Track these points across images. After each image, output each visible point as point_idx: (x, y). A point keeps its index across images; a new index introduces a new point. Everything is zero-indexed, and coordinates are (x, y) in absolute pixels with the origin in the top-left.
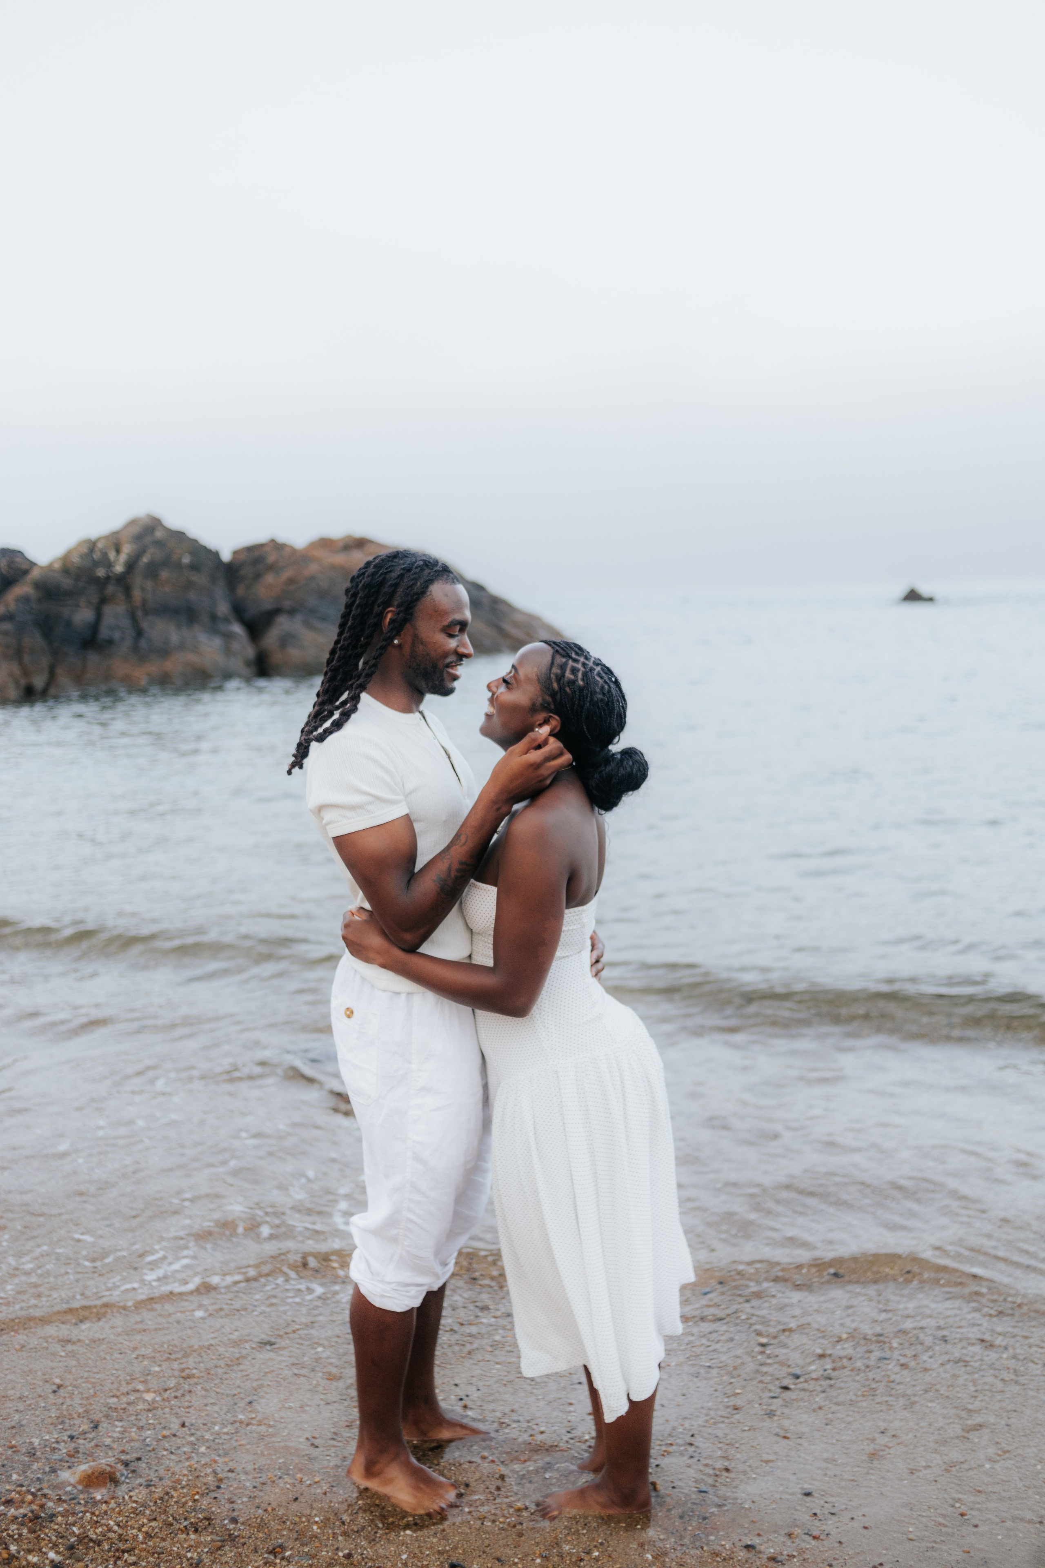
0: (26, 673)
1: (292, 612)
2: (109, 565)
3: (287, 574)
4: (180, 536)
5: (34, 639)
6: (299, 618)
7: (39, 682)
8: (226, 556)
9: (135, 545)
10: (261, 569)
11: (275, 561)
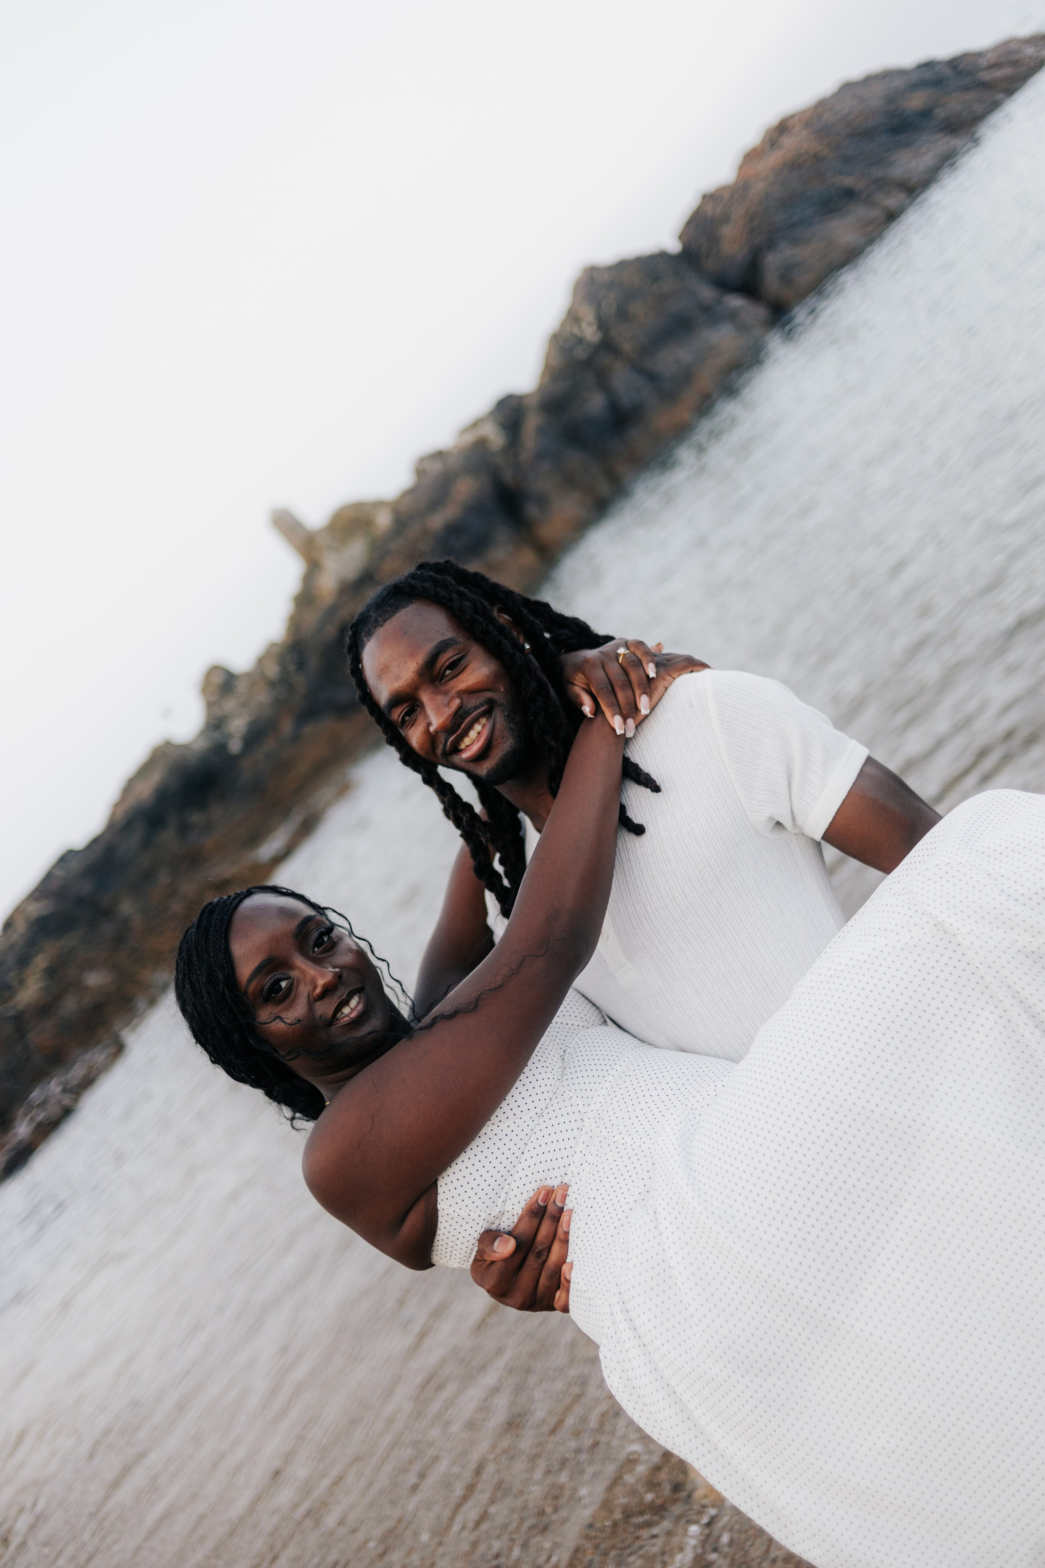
0: (588, 491)
2: (583, 341)
4: (622, 265)
5: (575, 459)
6: (782, 244)
7: (603, 489)
8: (675, 247)
9: (589, 307)
10: (713, 230)
11: (722, 212)
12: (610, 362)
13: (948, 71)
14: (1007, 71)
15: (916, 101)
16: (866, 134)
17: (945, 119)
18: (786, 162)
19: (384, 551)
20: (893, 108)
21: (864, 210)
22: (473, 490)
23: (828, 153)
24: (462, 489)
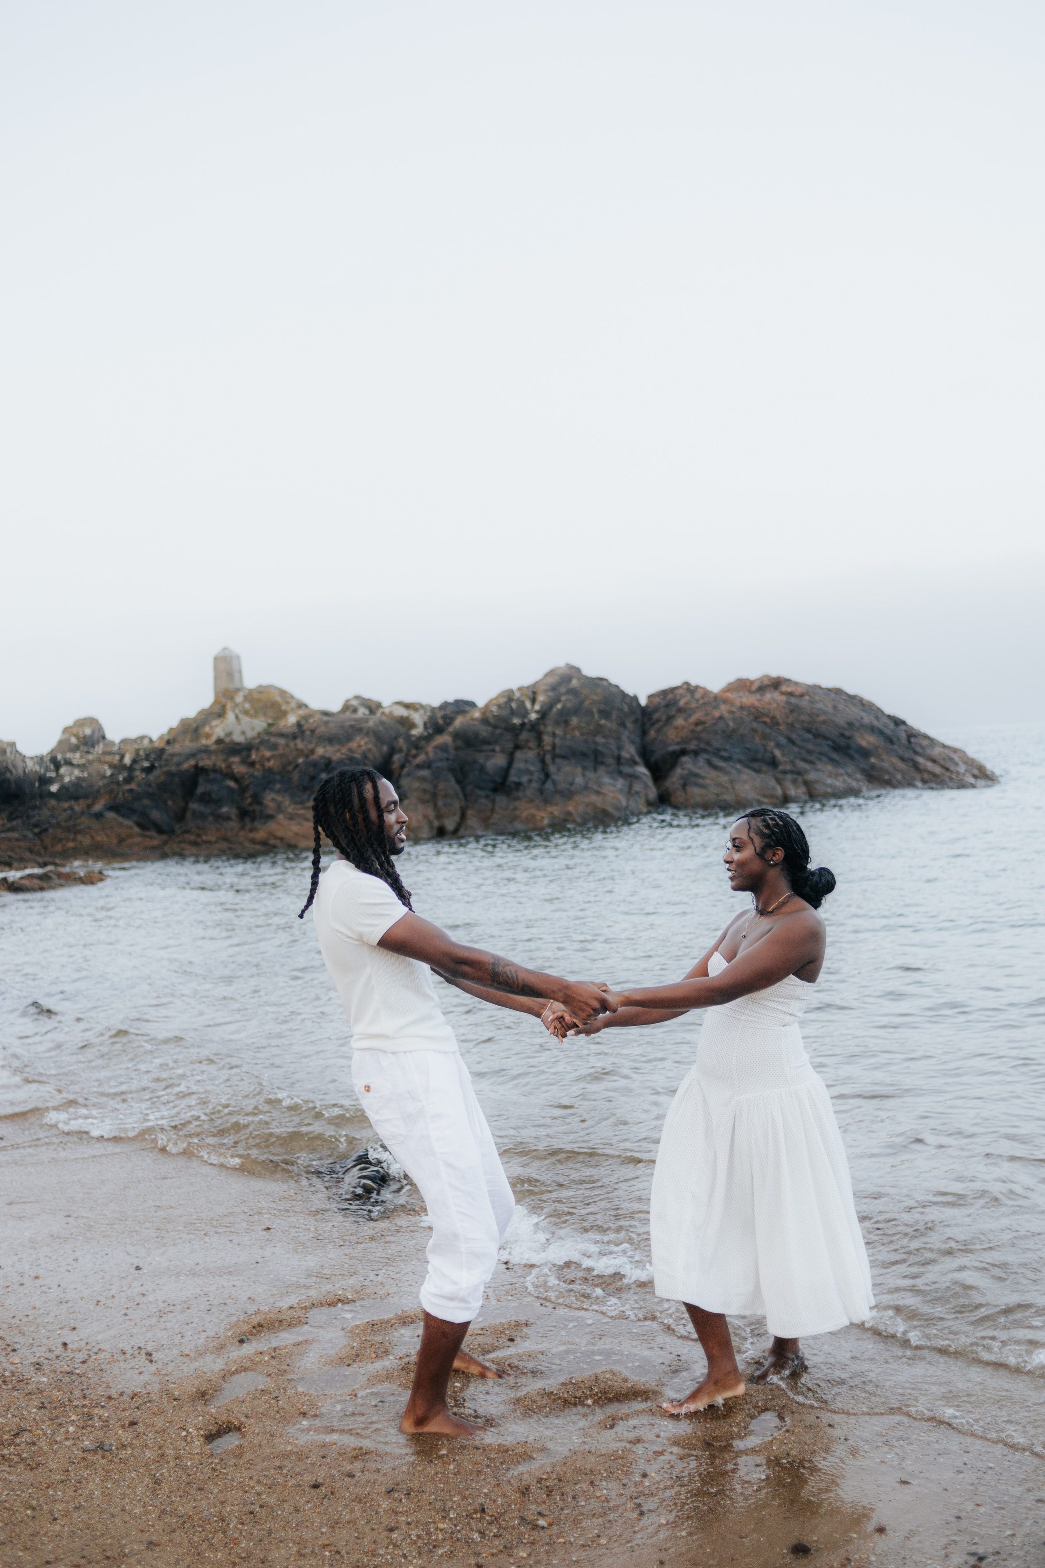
0: (439, 817)
1: (696, 753)
2: (525, 713)
3: (697, 716)
4: (599, 682)
5: (449, 785)
6: (703, 759)
7: (450, 825)
8: (643, 702)
9: (550, 694)
10: (673, 711)
11: (687, 703)
12: (532, 744)
13: (905, 735)
14: (937, 770)
15: (866, 740)
16: (817, 735)
17: (873, 767)
18: (753, 706)
19: (273, 739)
20: (847, 733)
21: (772, 783)
22: (369, 750)
23: (783, 728)
24: (362, 743)
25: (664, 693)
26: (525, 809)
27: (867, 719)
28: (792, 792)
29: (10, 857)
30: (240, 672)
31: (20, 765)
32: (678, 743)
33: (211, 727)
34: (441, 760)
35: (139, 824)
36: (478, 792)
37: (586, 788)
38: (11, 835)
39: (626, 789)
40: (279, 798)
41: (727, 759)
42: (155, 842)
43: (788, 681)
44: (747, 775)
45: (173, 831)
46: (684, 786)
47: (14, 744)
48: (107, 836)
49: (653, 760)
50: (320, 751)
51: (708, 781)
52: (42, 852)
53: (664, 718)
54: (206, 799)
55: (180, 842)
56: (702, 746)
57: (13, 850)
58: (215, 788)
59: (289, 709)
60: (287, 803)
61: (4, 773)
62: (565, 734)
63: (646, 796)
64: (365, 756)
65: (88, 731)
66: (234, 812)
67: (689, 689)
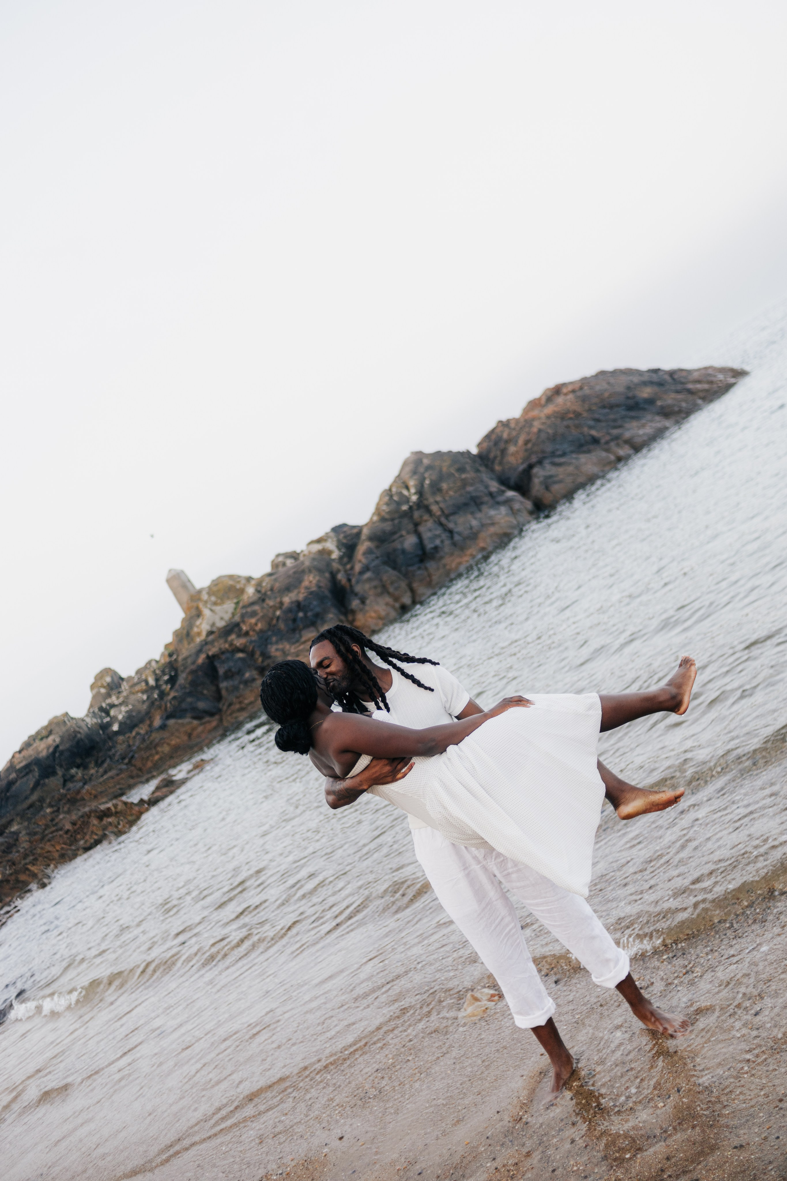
0: (396, 599)
1: (540, 462)
2: (407, 500)
3: (522, 438)
4: (439, 454)
5: (389, 574)
6: (547, 464)
7: (407, 600)
8: (474, 451)
9: (416, 477)
10: (502, 445)
11: (509, 435)
12: (426, 517)
13: (667, 377)
14: (706, 386)
15: (646, 393)
16: (611, 407)
17: (662, 407)
18: (555, 412)
19: (249, 610)
20: (630, 394)
21: (604, 454)
22: (319, 581)
23: (585, 414)
24: (311, 578)
25: (488, 437)
26: (451, 562)
27: (636, 379)
28: (621, 452)
29: (120, 789)
30: (189, 581)
31: (83, 724)
32: (522, 463)
33: (198, 627)
34: (373, 560)
35: (195, 718)
36: (411, 569)
37: (483, 525)
38: (110, 774)
39: (510, 512)
40: (280, 646)
41: (564, 454)
42: (214, 724)
43: (564, 385)
44: (583, 458)
45: (219, 711)
46: (547, 488)
47: (67, 714)
48: (178, 737)
49: (512, 482)
50: (287, 600)
51: (561, 477)
52: (140, 773)
53: (499, 453)
54: (229, 675)
55: (231, 714)
56: (540, 455)
57: (119, 784)
58: (231, 664)
59: (242, 586)
60: (288, 647)
61: (76, 736)
62: (444, 499)
63: (526, 508)
64: (319, 587)
65: (108, 679)
66: (255, 673)
67: (504, 424)
